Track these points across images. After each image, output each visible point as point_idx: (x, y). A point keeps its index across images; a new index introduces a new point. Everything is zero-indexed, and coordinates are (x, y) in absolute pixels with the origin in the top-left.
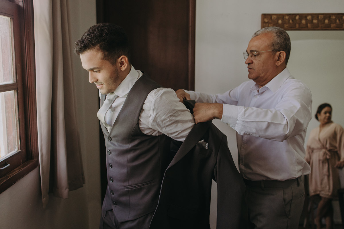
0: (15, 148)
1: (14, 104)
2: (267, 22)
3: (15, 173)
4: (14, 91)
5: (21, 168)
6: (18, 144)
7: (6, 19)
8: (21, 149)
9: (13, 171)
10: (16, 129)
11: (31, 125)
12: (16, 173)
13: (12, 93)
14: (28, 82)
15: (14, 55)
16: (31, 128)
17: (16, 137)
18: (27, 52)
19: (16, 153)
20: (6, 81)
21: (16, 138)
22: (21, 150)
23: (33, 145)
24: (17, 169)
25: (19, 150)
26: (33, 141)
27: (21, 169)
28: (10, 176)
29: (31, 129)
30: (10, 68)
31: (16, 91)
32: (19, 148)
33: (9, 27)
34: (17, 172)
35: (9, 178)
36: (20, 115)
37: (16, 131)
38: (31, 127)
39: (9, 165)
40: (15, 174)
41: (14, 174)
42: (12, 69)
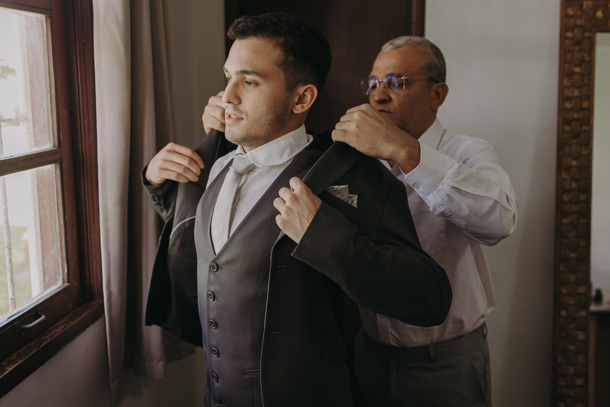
0: (58, 280)
1: (55, 191)
2: (573, 16)
3: (55, 334)
4: (54, 165)
5: (68, 322)
6: (63, 271)
7: (37, 18)
8: (69, 281)
9: (52, 328)
10: (59, 241)
11: (90, 231)
12: (57, 332)
13: (50, 170)
14: (83, 145)
15: (53, 91)
16: (89, 238)
17: (60, 257)
18: (80, 85)
19: (59, 290)
20: (38, 146)
21: (60, 260)
22: (69, 284)
23: (94, 271)
24: (61, 324)
25: (66, 285)
26: (94, 264)
27: (70, 324)
28: (46, 340)
29: (89, 241)
30: (46, 118)
31: (58, 165)
32: (66, 280)
33: (43, 35)
34: (59, 330)
35: (43, 345)
36: (67, 214)
37: (59, 245)
38: (89, 235)
39: (43, 317)
40: (57, 334)
41: (53, 335)
42: (49, 120)
